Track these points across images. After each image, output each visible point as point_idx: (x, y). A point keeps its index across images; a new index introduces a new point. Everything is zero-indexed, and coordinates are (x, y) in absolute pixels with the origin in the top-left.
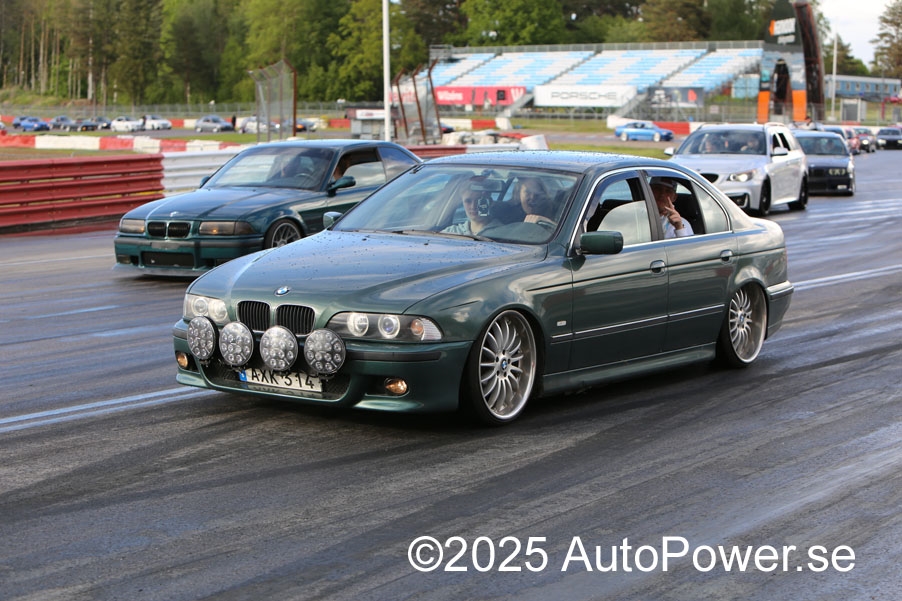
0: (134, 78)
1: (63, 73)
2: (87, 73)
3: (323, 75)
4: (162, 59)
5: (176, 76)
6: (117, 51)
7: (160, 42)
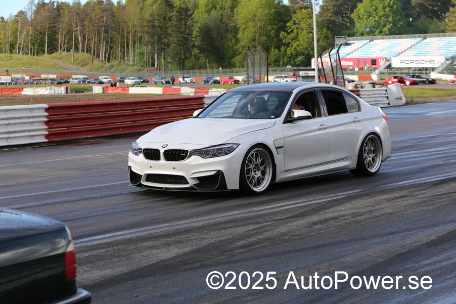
0: (179, 56)
1: (142, 54)
2: (154, 53)
3: (278, 53)
4: (194, 46)
5: (201, 55)
6: (170, 42)
7: (192, 37)
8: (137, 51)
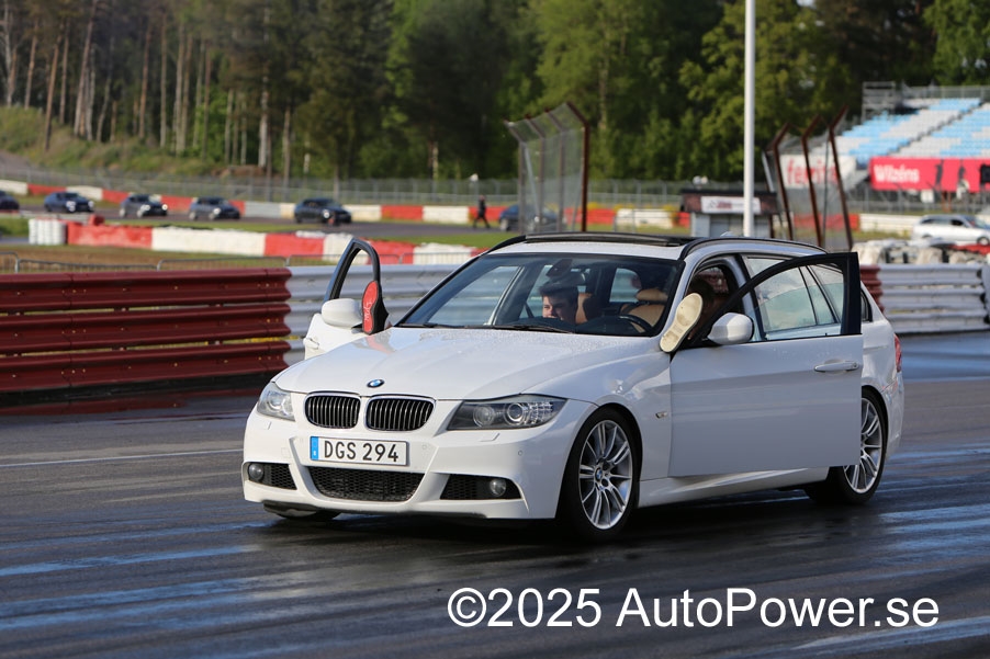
0: (339, 131)
1: (217, 119)
2: (258, 119)
3: (670, 134)
4: (389, 99)
5: (414, 130)
6: (311, 83)
7: (386, 69)
8: (202, 107)
